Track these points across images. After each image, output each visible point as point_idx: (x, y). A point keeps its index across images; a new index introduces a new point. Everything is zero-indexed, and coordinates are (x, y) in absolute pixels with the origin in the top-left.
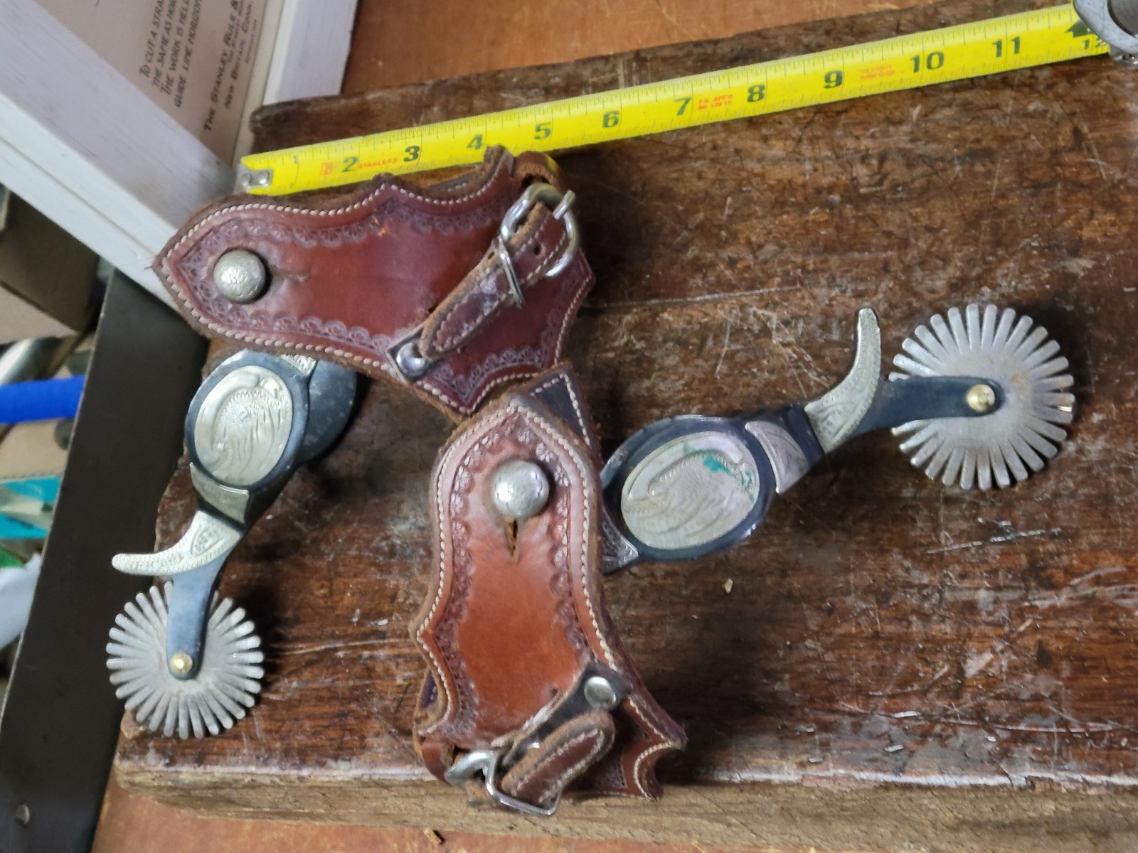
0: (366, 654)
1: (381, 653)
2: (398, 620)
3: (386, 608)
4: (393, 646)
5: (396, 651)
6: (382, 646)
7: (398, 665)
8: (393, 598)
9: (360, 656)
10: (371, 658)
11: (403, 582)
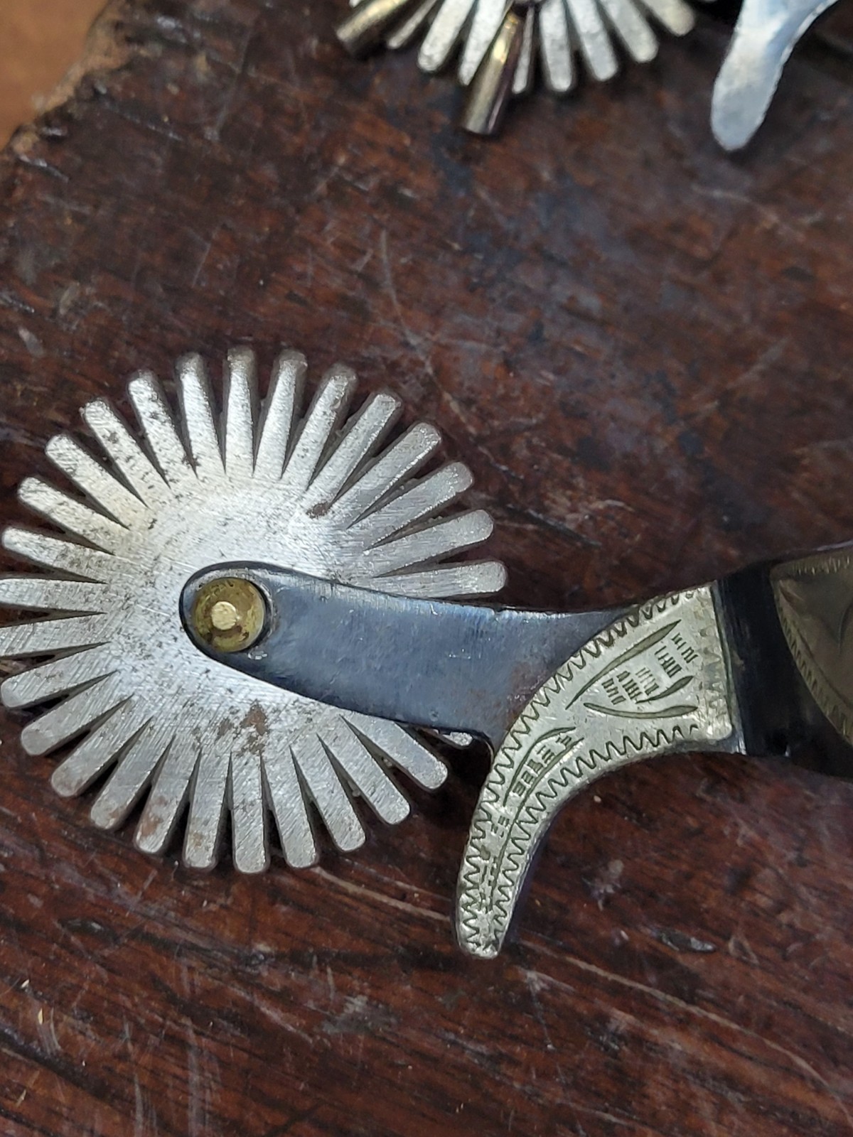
0: (622, 1020)
1: (678, 1044)
2: (743, 959)
3: (712, 901)
4: (715, 1037)
5: (719, 1060)
6: (684, 1023)
7: (723, 1107)
8: (744, 880)
9: (604, 1019)
10: (637, 1040)
11: (779, 849)
